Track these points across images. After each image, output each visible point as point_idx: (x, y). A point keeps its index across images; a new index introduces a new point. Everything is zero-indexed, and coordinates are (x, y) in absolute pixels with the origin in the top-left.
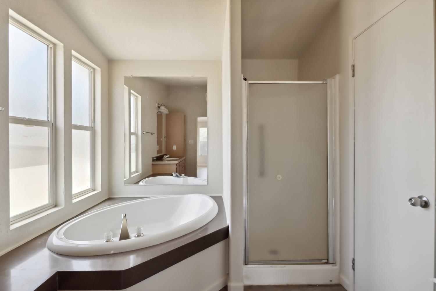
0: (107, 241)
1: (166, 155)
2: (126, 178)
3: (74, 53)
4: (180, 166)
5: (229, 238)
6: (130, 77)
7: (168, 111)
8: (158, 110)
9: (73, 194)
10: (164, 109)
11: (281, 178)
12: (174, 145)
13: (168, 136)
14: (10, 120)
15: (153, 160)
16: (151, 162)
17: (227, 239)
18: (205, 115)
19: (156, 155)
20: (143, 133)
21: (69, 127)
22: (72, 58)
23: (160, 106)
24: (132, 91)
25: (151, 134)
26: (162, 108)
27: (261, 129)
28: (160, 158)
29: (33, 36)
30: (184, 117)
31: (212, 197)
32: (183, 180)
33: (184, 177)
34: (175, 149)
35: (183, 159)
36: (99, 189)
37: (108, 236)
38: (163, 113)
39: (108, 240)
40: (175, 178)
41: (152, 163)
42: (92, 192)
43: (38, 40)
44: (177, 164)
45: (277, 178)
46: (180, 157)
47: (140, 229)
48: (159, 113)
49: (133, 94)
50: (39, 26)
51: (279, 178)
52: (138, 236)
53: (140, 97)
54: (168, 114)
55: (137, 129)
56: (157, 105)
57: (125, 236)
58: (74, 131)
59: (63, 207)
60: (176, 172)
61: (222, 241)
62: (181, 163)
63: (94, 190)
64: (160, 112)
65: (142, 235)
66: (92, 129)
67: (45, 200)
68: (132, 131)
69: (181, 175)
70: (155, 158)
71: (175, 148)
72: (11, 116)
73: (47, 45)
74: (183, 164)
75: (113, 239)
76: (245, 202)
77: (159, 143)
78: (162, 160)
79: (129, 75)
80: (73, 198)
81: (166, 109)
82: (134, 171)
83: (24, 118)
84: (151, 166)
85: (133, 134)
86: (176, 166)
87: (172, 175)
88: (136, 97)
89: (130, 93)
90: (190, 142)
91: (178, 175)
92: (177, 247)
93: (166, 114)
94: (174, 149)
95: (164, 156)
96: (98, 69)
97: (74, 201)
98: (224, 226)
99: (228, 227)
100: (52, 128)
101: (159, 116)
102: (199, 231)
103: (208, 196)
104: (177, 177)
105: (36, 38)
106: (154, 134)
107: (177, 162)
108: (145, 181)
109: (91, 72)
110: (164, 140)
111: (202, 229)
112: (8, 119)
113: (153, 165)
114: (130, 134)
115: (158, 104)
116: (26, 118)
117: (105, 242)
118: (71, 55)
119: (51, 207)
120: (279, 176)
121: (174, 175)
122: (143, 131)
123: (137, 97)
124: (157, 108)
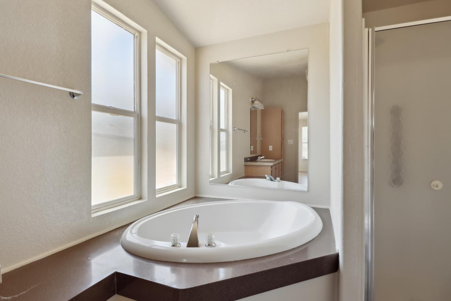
0: (173, 246)
1: (261, 156)
2: (215, 178)
3: (158, 40)
4: (276, 169)
5: (339, 271)
6: (216, 63)
7: (263, 106)
8: (252, 105)
9: (157, 189)
10: (259, 104)
11: (441, 186)
12: (270, 145)
13: (263, 135)
14: (92, 107)
15: (246, 160)
16: (243, 162)
17: (336, 273)
18: (305, 109)
19: (249, 155)
20: (234, 130)
21: (153, 118)
22: (156, 46)
23: (254, 101)
24: (221, 83)
25: (244, 131)
26: (257, 102)
27: (396, 112)
28: (254, 159)
29: (119, 25)
30: (282, 112)
31: (315, 209)
32: (278, 184)
33: (279, 181)
34: (272, 150)
35: (280, 161)
36: (185, 187)
37: (174, 240)
38: (257, 108)
39: (174, 243)
40: (268, 181)
41: (245, 163)
42: (178, 188)
43: (125, 29)
44: (272, 167)
45: (432, 187)
46: (276, 159)
47: (211, 237)
48: (253, 109)
49: (223, 87)
50: (121, 12)
51: (437, 186)
52: (209, 245)
53: (231, 90)
54: (263, 109)
55: (227, 125)
56: (250, 100)
57: (193, 243)
58: (158, 123)
59: (146, 200)
60: (271, 175)
61: (328, 275)
62: (278, 165)
63: (180, 187)
64: (254, 107)
65: (213, 245)
66: (179, 123)
67: (131, 192)
68: (222, 126)
69: (276, 179)
70: (249, 159)
71: (271, 148)
72: (93, 104)
73: (133, 34)
74: (280, 168)
75: (181, 244)
76: (367, 221)
77: (253, 142)
78: (256, 162)
79: (215, 61)
80: (156, 193)
81: (260, 104)
82: (225, 171)
83: (110, 107)
84: (243, 168)
85: (222, 130)
86: (271, 168)
87: (266, 178)
88: (226, 91)
89: (219, 86)
90: (290, 142)
91: (273, 178)
92: (256, 272)
93: (262, 110)
94: (270, 150)
95: (259, 157)
96: (184, 58)
97: (157, 196)
98: (331, 253)
99: (337, 256)
100: (137, 118)
101: (253, 113)
102: (291, 253)
103: (309, 206)
104: (272, 180)
105: (122, 28)
106: (247, 131)
107: (272, 164)
108: (235, 183)
109: (178, 62)
110: (259, 139)
111: (295, 252)
112: (90, 107)
113: (245, 166)
114: (220, 130)
115: (252, 99)
116: (112, 107)
117: (171, 246)
118: (155, 43)
119: (135, 199)
120: (435, 183)
121: (268, 178)
122: (234, 128)
123: (228, 90)
124: (251, 103)
